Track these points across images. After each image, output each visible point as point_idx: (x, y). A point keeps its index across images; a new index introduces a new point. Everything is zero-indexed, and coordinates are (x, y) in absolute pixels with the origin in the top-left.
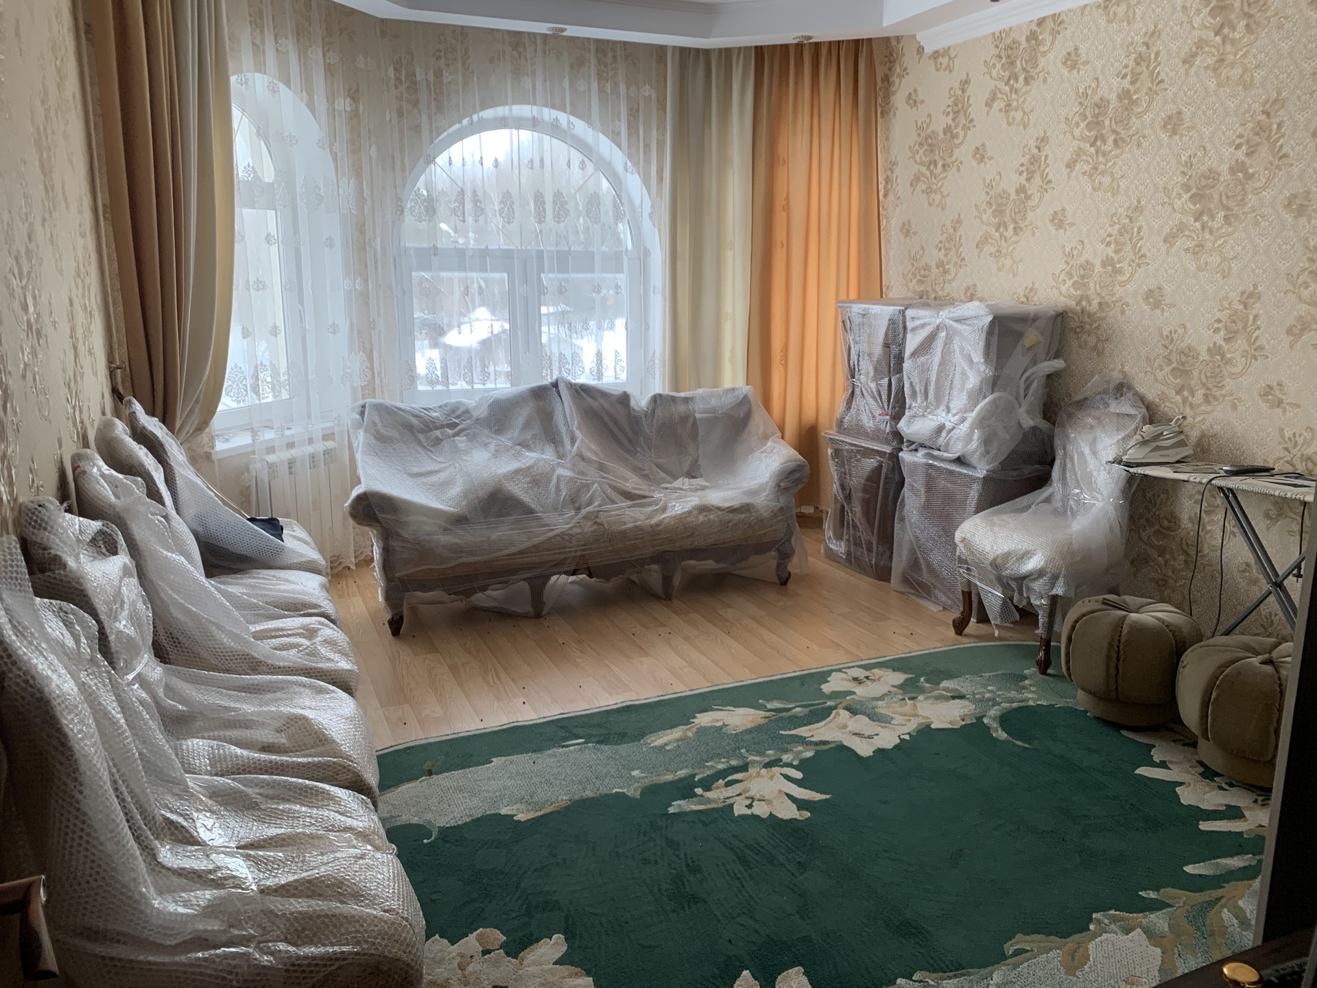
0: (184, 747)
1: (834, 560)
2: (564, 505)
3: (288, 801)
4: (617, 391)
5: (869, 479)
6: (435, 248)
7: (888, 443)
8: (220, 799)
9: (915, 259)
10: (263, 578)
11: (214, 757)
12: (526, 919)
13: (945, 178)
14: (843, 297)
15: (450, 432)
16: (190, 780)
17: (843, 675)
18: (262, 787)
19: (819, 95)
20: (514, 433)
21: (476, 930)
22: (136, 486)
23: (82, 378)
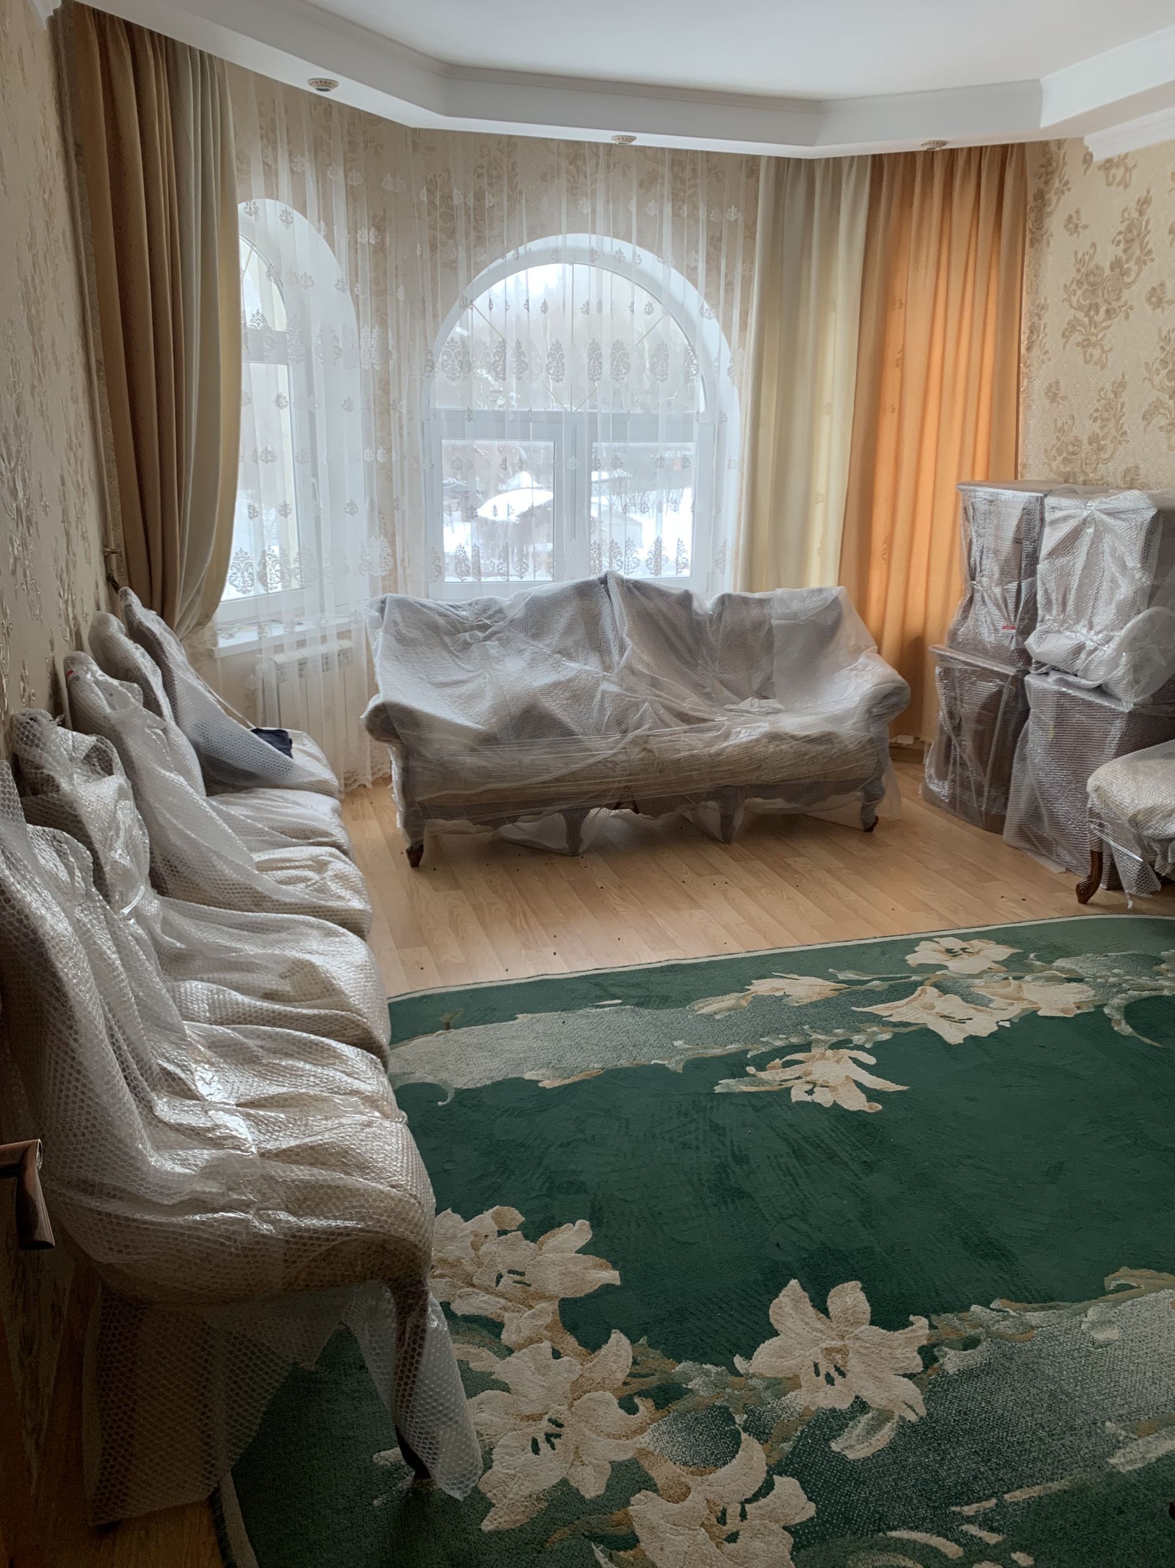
0: (182, 990)
1: (933, 804)
2: (608, 727)
3: (292, 1056)
4: (677, 589)
5: (984, 707)
6: (470, 412)
7: (1012, 663)
8: (219, 1050)
9: (1061, 430)
10: (269, 799)
11: (213, 1003)
12: (548, 1200)
13: (1107, 328)
14: (966, 478)
15: (481, 635)
16: (187, 1027)
17: (934, 945)
18: (264, 1039)
19: (951, 218)
20: (553, 639)
21: (492, 1207)
22: (131, 694)
23: (75, 566)
